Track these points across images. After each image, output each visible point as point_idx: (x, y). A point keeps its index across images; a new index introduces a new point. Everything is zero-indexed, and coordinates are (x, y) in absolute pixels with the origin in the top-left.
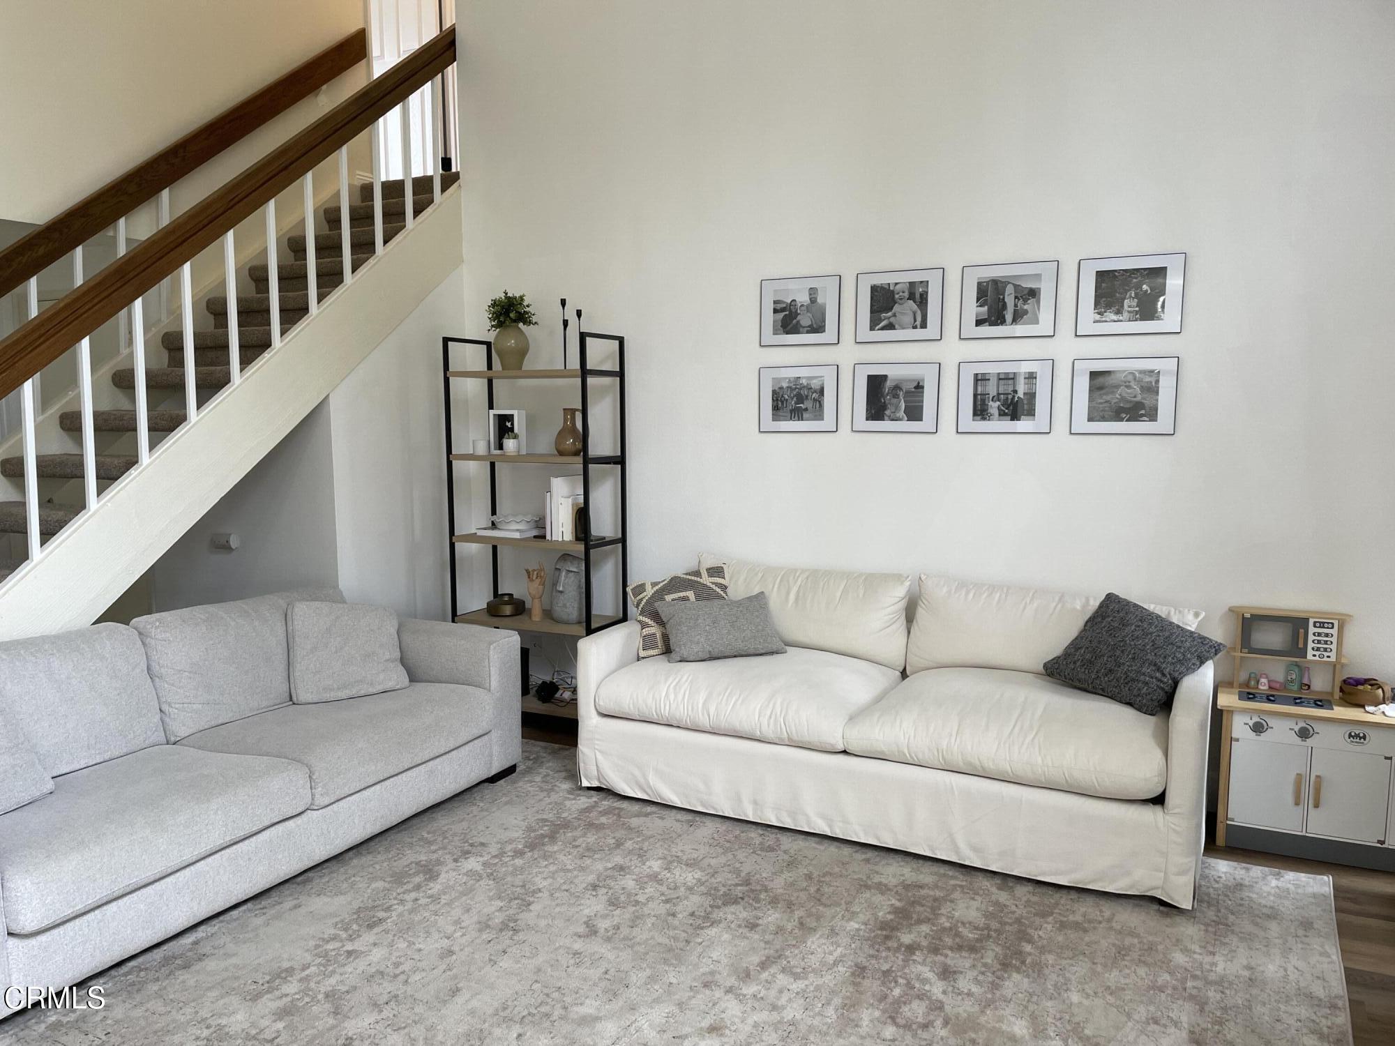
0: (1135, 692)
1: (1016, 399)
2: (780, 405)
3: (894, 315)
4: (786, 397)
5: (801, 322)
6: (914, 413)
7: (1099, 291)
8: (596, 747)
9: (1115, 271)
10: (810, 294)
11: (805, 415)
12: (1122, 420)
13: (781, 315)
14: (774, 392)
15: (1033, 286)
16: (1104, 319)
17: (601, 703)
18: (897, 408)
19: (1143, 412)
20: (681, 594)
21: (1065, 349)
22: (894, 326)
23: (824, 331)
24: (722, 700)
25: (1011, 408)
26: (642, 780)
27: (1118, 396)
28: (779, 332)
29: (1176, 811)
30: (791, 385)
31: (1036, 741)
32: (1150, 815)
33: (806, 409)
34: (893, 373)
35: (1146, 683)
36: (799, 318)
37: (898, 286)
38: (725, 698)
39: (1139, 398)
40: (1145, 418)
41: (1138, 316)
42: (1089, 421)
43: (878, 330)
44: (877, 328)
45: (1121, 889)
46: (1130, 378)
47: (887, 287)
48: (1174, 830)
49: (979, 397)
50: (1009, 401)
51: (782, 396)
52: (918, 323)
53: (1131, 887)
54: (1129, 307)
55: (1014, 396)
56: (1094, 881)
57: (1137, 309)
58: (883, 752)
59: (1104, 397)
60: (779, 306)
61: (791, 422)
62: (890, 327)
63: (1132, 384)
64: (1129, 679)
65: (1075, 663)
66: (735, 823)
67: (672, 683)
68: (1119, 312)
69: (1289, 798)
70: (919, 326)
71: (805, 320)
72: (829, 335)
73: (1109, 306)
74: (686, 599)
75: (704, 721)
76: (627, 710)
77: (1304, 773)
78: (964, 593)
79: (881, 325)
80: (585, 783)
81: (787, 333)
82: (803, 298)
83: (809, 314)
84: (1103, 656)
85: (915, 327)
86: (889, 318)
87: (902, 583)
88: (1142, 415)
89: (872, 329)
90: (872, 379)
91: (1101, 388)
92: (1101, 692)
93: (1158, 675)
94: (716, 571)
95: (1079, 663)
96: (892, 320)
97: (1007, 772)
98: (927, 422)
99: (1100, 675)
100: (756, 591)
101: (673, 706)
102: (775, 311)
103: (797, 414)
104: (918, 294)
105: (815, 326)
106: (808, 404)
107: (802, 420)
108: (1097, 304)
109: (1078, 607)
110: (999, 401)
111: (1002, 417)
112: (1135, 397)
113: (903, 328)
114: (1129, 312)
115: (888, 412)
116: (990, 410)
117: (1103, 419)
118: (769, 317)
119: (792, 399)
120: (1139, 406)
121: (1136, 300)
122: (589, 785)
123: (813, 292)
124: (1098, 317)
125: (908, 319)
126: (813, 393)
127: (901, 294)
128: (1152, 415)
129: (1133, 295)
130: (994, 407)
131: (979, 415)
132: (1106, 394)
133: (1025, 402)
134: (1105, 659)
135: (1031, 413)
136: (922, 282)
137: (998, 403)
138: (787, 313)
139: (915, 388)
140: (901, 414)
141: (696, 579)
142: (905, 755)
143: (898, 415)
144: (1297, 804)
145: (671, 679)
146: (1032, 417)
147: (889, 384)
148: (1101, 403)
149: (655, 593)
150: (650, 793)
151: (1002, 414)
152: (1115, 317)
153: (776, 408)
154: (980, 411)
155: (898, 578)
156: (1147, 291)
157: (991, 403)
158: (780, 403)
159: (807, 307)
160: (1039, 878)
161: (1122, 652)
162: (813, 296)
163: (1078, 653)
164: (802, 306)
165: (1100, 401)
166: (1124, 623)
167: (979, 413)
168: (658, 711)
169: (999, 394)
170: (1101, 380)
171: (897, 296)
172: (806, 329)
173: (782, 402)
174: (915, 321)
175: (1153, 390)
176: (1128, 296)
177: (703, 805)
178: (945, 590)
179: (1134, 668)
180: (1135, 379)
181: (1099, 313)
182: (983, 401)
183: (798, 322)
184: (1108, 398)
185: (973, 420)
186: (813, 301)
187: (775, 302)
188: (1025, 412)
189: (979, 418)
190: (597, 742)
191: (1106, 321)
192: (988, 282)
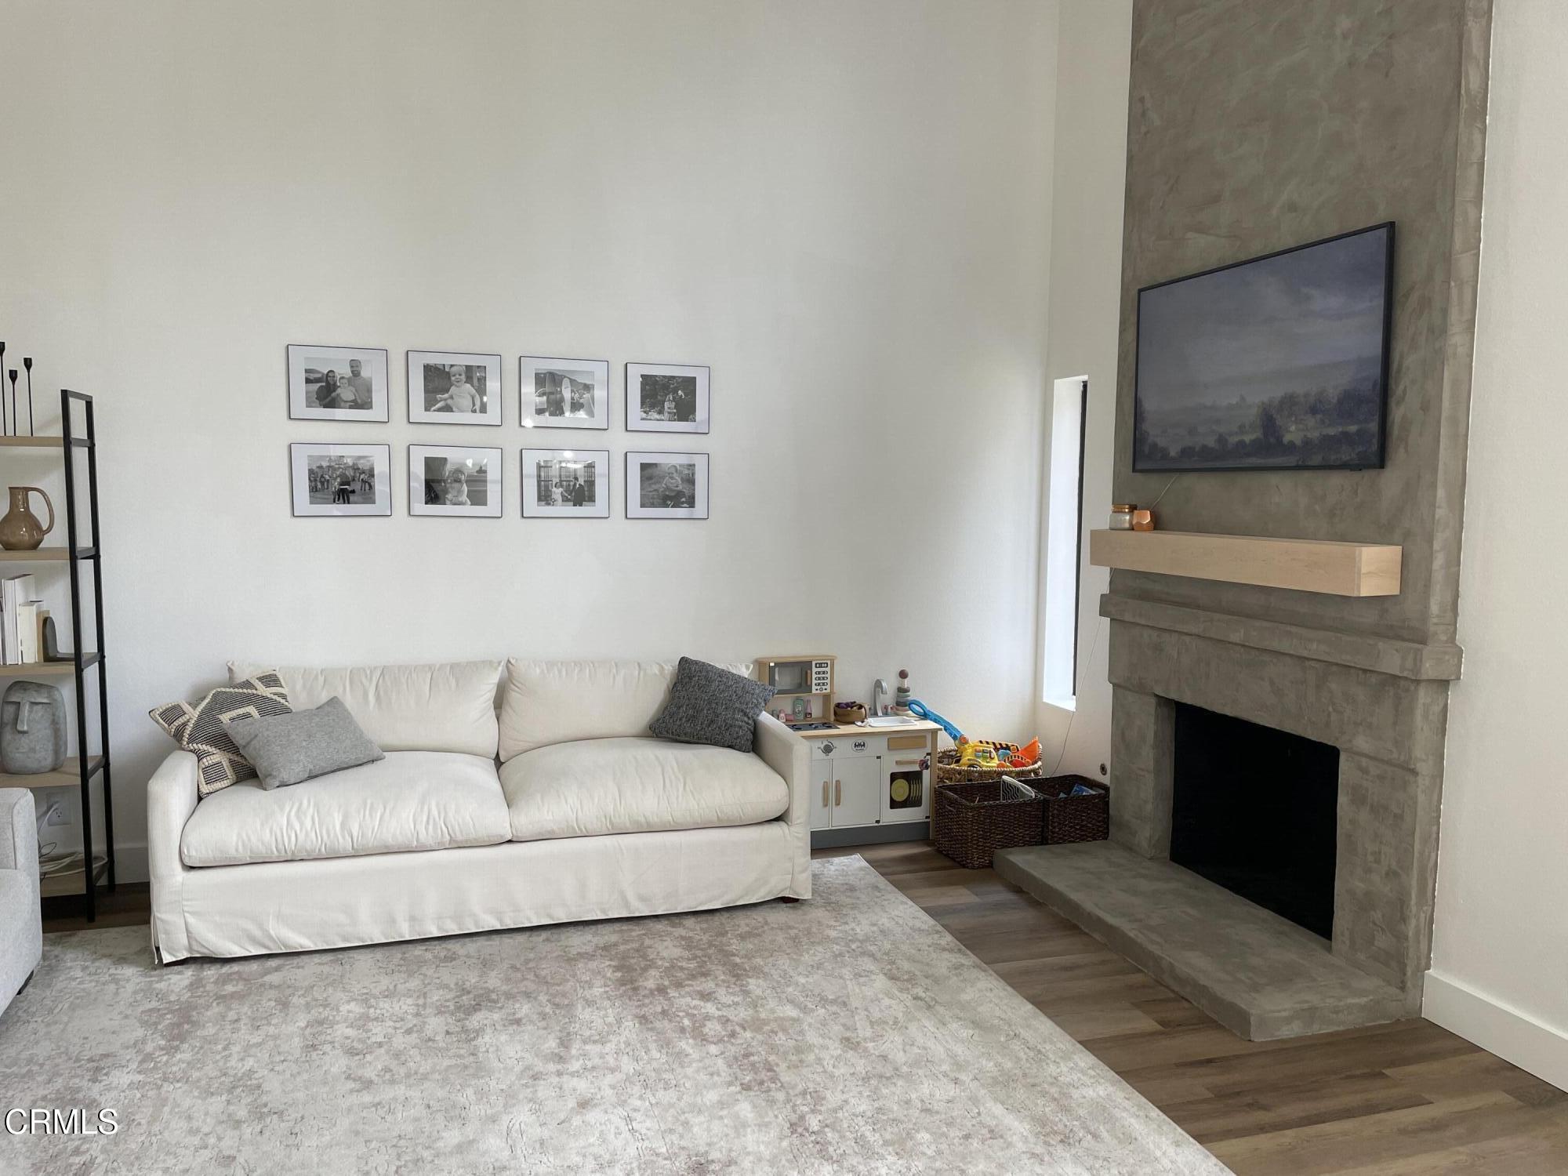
0: (735, 736)
1: (578, 486)
2: (319, 486)
3: (451, 397)
4: (327, 477)
5: (342, 395)
6: (478, 498)
7: (644, 392)
8: (186, 909)
9: (656, 376)
10: (352, 367)
11: (352, 498)
12: (667, 506)
13: (316, 386)
14: (311, 472)
15: (588, 382)
16: (649, 417)
17: (193, 853)
18: (460, 492)
19: (684, 500)
20: (241, 711)
21: (619, 441)
22: (452, 409)
23: (371, 407)
24: (364, 816)
25: (573, 494)
26: (257, 933)
27: (663, 485)
28: (314, 405)
29: (799, 821)
30: (333, 464)
31: (688, 789)
32: (776, 830)
33: (353, 492)
34: (453, 456)
35: (741, 727)
36: (339, 391)
37: (453, 369)
38: (367, 812)
39: (680, 488)
40: (685, 505)
41: (676, 417)
42: (641, 507)
43: (434, 411)
44: (433, 409)
45: (762, 898)
46: (673, 470)
47: (442, 367)
48: (797, 837)
49: (543, 483)
50: (571, 488)
51: (322, 476)
52: (477, 407)
53: (769, 893)
54: (669, 408)
55: (575, 484)
56: (741, 897)
57: (675, 411)
58: (553, 832)
59: (653, 486)
60: (312, 376)
61: (335, 505)
62: (448, 409)
63: (675, 475)
64: (728, 726)
65: (680, 720)
66: (386, 948)
67: (290, 811)
68: (660, 412)
69: (820, 803)
70: (478, 410)
71: (346, 393)
72: (377, 412)
73: (652, 406)
74: (248, 716)
75: (345, 844)
76: (232, 852)
77: (828, 781)
78: (556, 672)
79: (437, 406)
80: (167, 958)
81: (325, 406)
82: (343, 370)
83: (351, 388)
84: (702, 710)
85: (474, 411)
86: (445, 400)
87: (496, 669)
88: (683, 503)
89: (427, 409)
90: (429, 462)
91: (650, 478)
92: (704, 741)
93: (746, 719)
94: (270, 680)
95: (684, 719)
96: (449, 402)
97: (670, 823)
98: (492, 507)
99: (704, 726)
100: (324, 697)
101: (301, 837)
102: (308, 381)
103: (343, 495)
104: (474, 376)
105: (359, 401)
106: (357, 486)
107: (349, 503)
108: (643, 403)
109: (657, 672)
110: (562, 486)
111: (565, 503)
112: (677, 487)
113: (462, 411)
114: (669, 413)
115: (449, 496)
116: (554, 496)
117: (653, 505)
118: (300, 389)
119: (335, 479)
120: (680, 494)
121: (674, 403)
122: (174, 960)
123: (355, 366)
124: (644, 415)
125: (466, 402)
126: (360, 474)
127: (457, 376)
128: (691, 503)
129: (671, 398)
130: (557, 493)
131: (543, 501)
132: (655, 483)
133: (586, 489)
134: (705, 712)
135: (591, 499)
136: (479, 367)
137: (561, 489)
138: (324, 384)
139: (477, 472)
140: (464, 498)
141: (250, 691)
142: (573, 828)
143: (460, 499)
144: (826, 805)
145: (287, 809)
146: (591, 503)
147: (449, 467)
148: (651, 492)
149: (202, 712)
150: (271, 945)
151: (565, 500)
152: (658, 417)
153: (313, 490)
154: (544, 497)
155: (489, 664)
156: (681, 396)
157: (554, 489)
158: (319, 484)
159: (349, 379)
160: (698, 909)
161: (717, 704)
162: (355, 369)
163: (681, 711)
164: (342, 378)
165: (649, 490)
166: (709, 681)
167: (543, 498)
168: (281, 846)
169: (561, 481)
170: (649, 471)
171: (453, 378)
172: (349, 404)
173: (322, 483)
174: (474, 405)
175: (691, 481)
176: (667, 399)
177: (345, 939)
178: (538, 671)
179: (729, 716)
180: (676, 471)
181: (645, 412)
182: (547, 487)
183: (338, 395)
184: (655, 487)
185: (538, 505)
186: (356, 373)
187: (307, 371)
188: (587, 499)
189: (543, 503)
190: (185, 903)
191: (650, 420)
192: (544, 374)
